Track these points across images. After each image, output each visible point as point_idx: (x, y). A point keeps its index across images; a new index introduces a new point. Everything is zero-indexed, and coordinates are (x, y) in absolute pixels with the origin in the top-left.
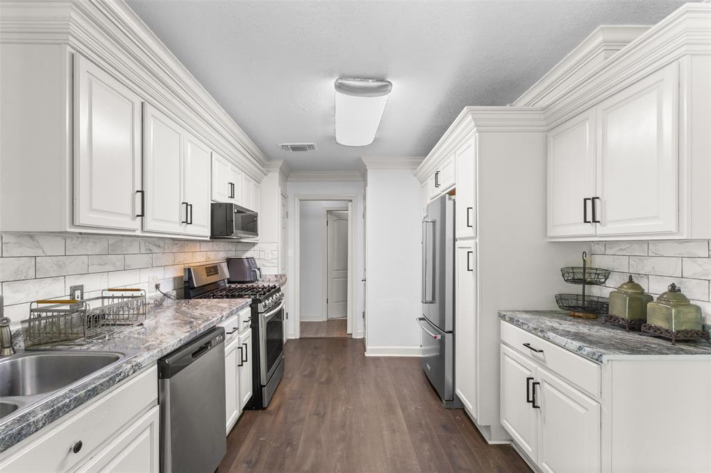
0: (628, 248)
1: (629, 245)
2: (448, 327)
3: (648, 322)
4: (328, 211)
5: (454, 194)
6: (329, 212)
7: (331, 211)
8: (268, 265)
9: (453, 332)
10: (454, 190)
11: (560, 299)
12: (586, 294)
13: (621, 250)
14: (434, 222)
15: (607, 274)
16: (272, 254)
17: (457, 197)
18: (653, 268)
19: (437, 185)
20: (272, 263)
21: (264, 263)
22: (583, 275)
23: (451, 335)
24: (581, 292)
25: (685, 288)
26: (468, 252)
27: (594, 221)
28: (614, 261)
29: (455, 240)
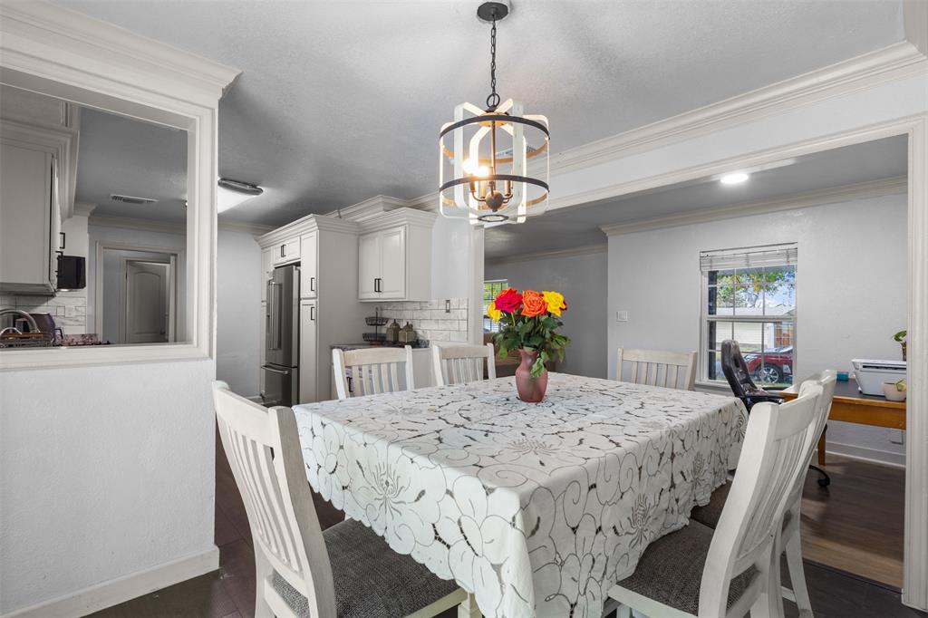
2: (294, 363)
4: (127, 261)
5: (300, 266)
6: (130, 262)
7: (130, 261)
8: (72, 323)
9: (298, 367)
10: (300, 262)
11: (365, 336)
12: (377, 331)
14: (280, 285)
15: (387, 320)
16: (77, 310)
17: (302, 268)
19: (283, 255)
20: (77, 321)
21: (64, 321)
22: (377, 321)
23: (296, 369)
24: (374, 332)
26: (311, 308)
27: (379, 291)
28: (390, 313)
29: (299, 299)
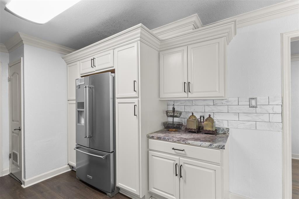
0: (184, 102)
1: (184, 101)
3: (204, 129)
5: (114, 73)
9: (114, 152)
12: (174, 121)
13: (181, 103)
18: (194, 110)
25: (206, 116)
26: (135, 106)
27: (189, 91)
28: (178, 107)
29: (114, 99)
